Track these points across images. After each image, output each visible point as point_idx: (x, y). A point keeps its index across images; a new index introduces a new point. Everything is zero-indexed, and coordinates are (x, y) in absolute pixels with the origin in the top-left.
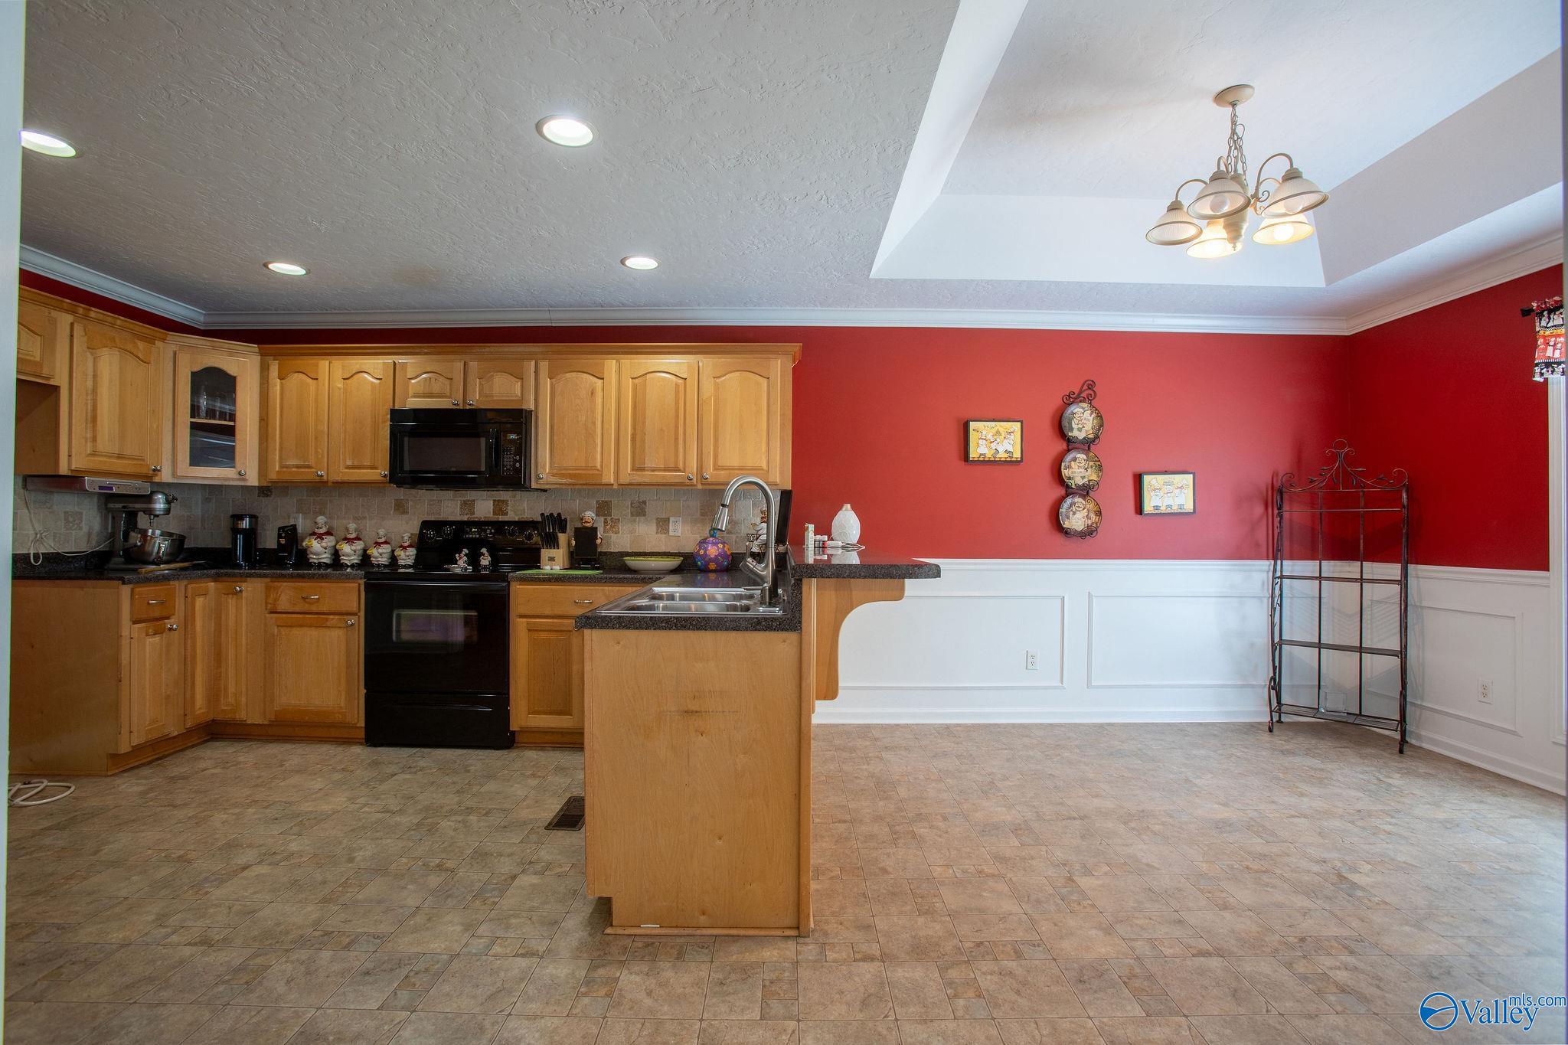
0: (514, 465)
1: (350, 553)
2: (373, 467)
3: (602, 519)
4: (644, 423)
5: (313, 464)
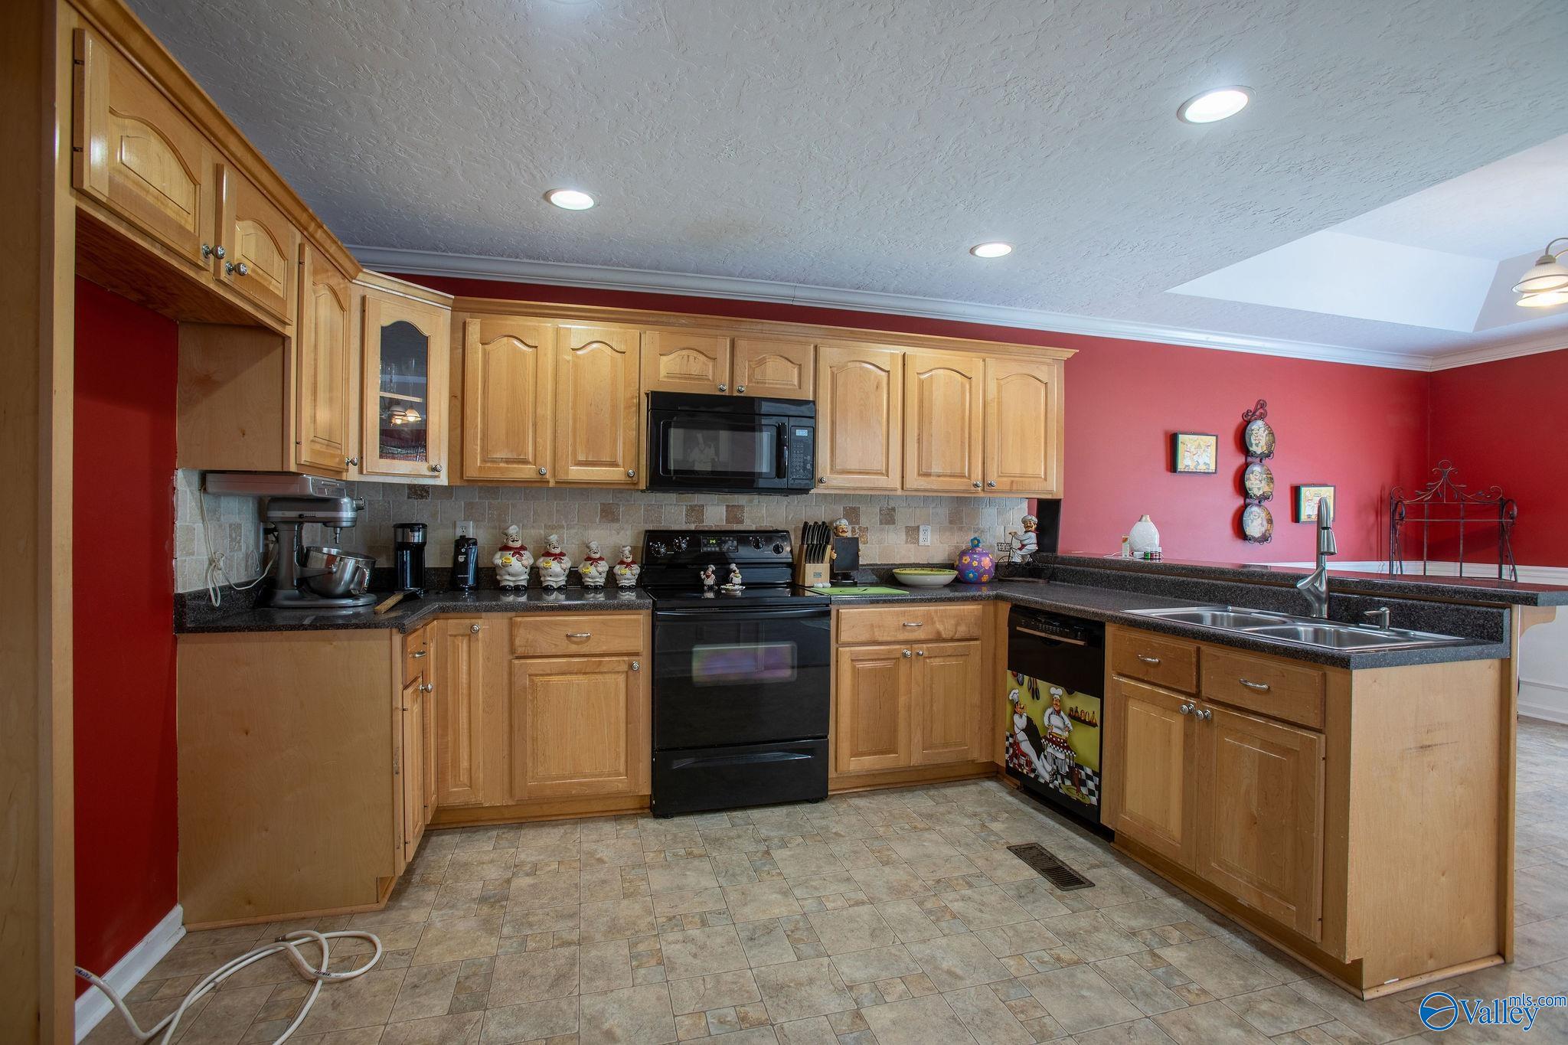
0: (805, 466)
1: (556, 572)
2: (614, 464)
4: (930, 423)
5: (531, 458)
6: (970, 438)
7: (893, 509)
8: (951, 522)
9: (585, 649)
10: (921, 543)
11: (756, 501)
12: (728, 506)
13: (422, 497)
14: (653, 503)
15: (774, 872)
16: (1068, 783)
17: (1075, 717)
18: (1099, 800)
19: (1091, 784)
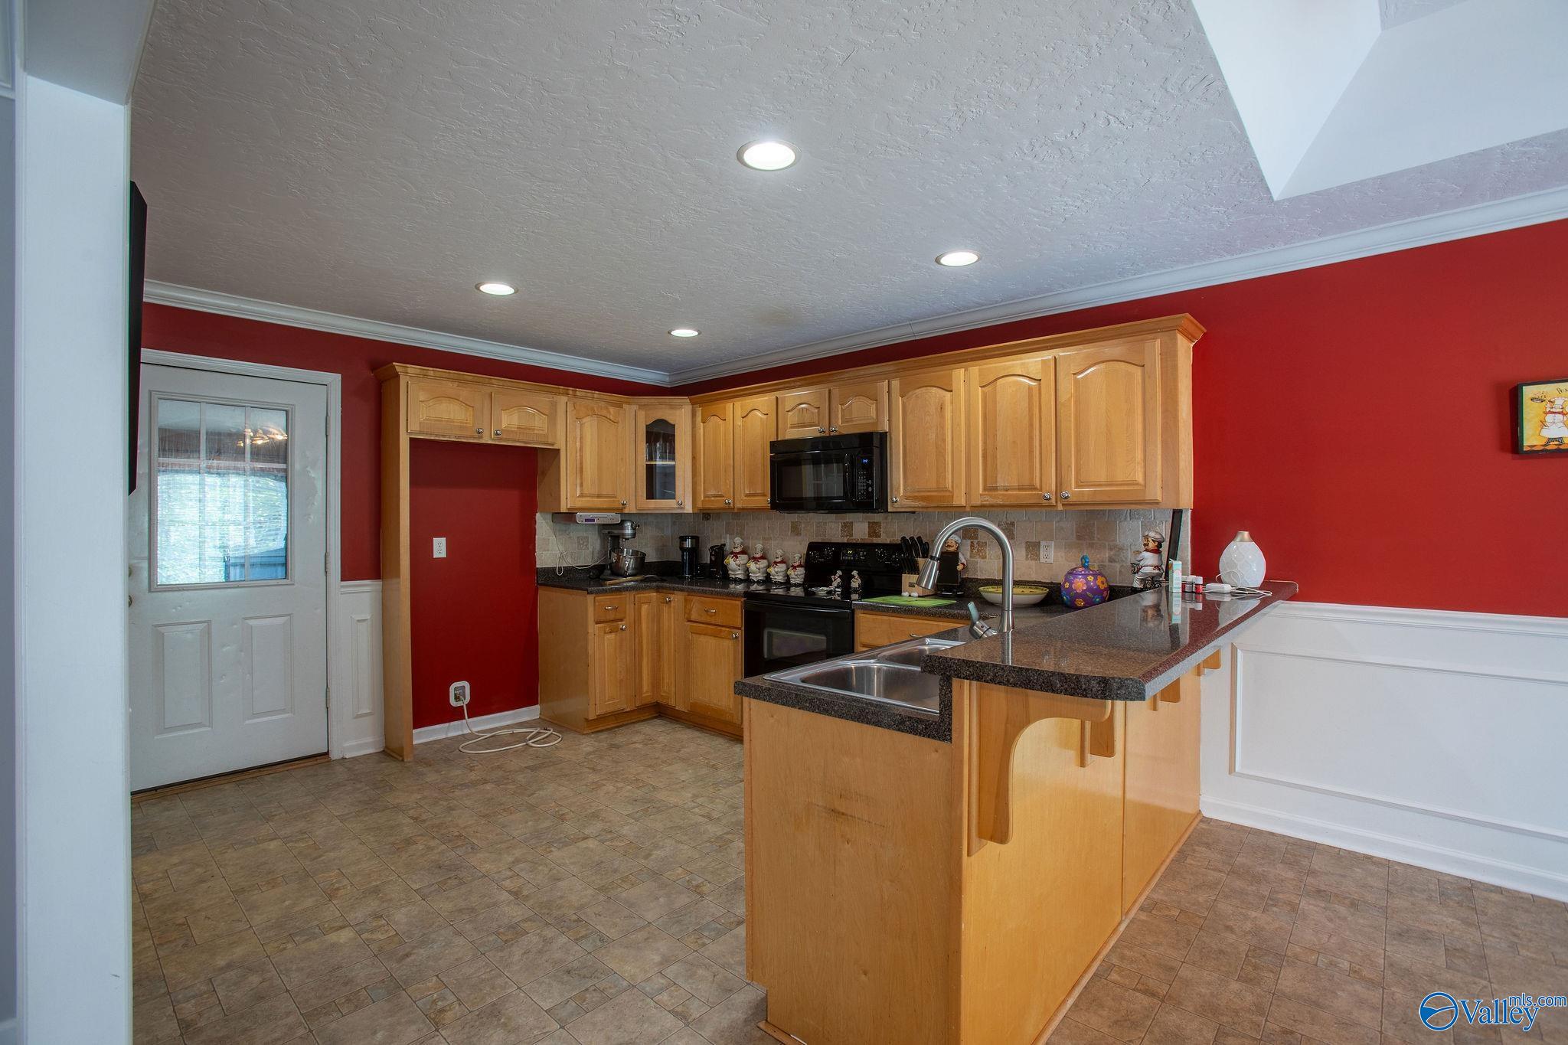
0: (867, 488)
1: (757, 570)
2: (761, 495)
3: (969, 542)
4: (995, 435)
5: (724, 494)
6: (1040, 446)
9: (714, 621)
11: (890, 519)
12: (869, 523)
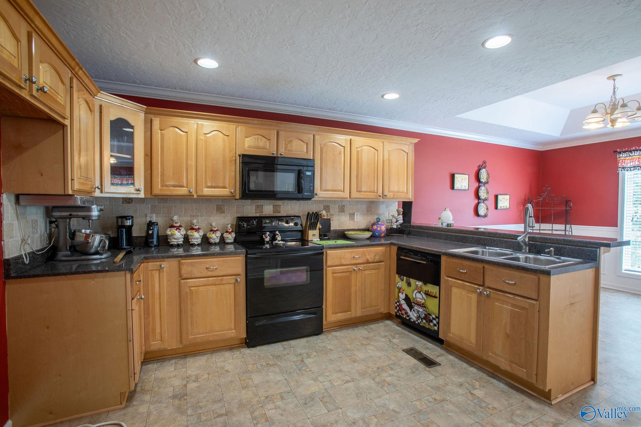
0: (310, 188)
1: (196, 237)
2: (224, 187)
5: (185, 185)
6: (377, 176)
7: (344, 206)
8: (367, 211)
9: (215, 274)
10: (355, 220)
11: (286, 203)
12: (273, 205)
13: (129, 203)
14: (240, 204)
15: (307, 370)
16: (424, 321)
17: (427, 294)
18: (438, 328)
19: (435, 322)
